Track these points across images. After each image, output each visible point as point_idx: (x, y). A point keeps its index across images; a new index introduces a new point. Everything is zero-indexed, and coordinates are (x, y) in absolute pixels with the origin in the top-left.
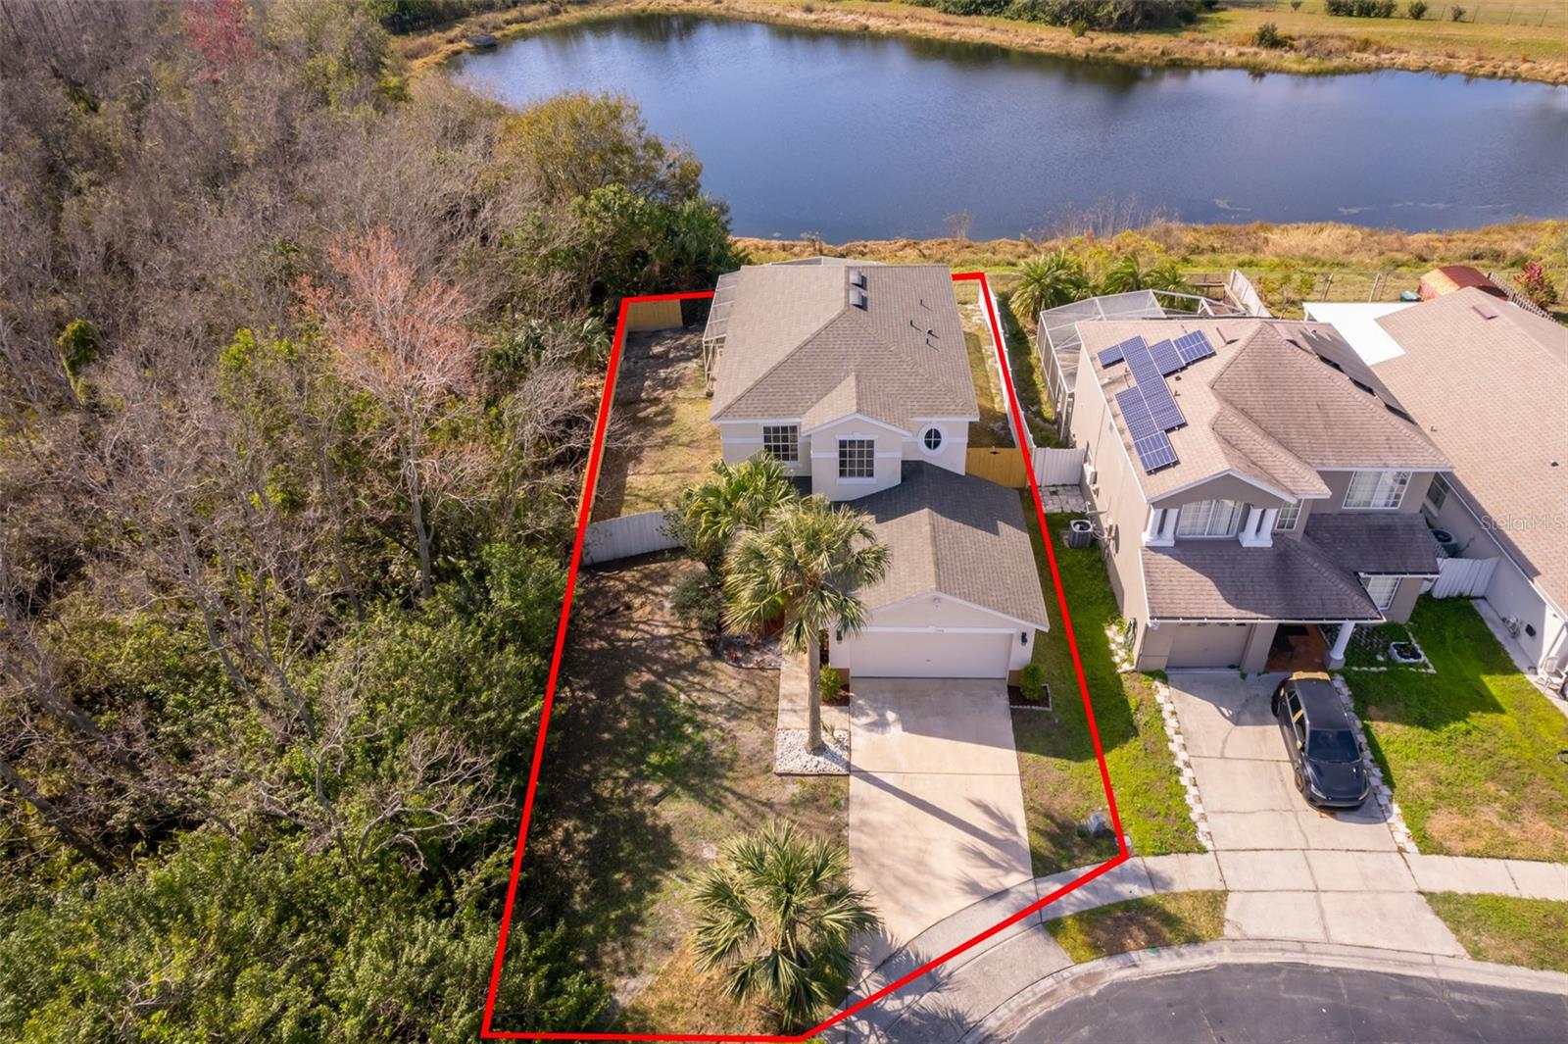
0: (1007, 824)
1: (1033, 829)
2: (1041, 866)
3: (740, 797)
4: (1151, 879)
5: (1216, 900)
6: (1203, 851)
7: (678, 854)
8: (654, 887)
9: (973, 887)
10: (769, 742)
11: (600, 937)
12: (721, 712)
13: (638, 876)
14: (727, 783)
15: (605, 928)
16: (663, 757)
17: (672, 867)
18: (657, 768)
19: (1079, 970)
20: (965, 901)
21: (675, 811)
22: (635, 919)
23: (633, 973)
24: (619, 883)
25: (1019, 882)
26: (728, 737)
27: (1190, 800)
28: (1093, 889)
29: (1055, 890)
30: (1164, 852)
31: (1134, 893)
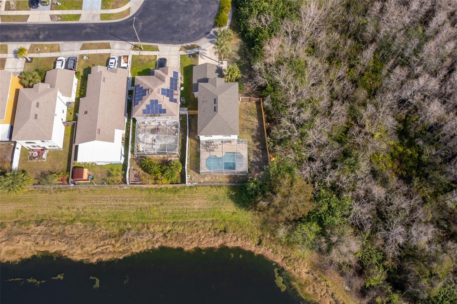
0: (201, 57)
1: (198, 57)
2: (198, 53)
3: (231, 59)
4: (186, 52)
5: (180, 50)
6: (180, 55)
7: (237, 53)
8: (239, 50)
9: (206, 50)
13: (241, 51)
14: (233, 61)
15: (243, 46)
18: (242, 63)
19: (196, 43)
20: (206, 49)
21: (238, 58)
22: (240, 47)
23: (240, 42)
24: (243, 51)
25: (201, 51)
28: (193, 51)
29: (197, 51)
30: (184, 55)
31: (189, 51)
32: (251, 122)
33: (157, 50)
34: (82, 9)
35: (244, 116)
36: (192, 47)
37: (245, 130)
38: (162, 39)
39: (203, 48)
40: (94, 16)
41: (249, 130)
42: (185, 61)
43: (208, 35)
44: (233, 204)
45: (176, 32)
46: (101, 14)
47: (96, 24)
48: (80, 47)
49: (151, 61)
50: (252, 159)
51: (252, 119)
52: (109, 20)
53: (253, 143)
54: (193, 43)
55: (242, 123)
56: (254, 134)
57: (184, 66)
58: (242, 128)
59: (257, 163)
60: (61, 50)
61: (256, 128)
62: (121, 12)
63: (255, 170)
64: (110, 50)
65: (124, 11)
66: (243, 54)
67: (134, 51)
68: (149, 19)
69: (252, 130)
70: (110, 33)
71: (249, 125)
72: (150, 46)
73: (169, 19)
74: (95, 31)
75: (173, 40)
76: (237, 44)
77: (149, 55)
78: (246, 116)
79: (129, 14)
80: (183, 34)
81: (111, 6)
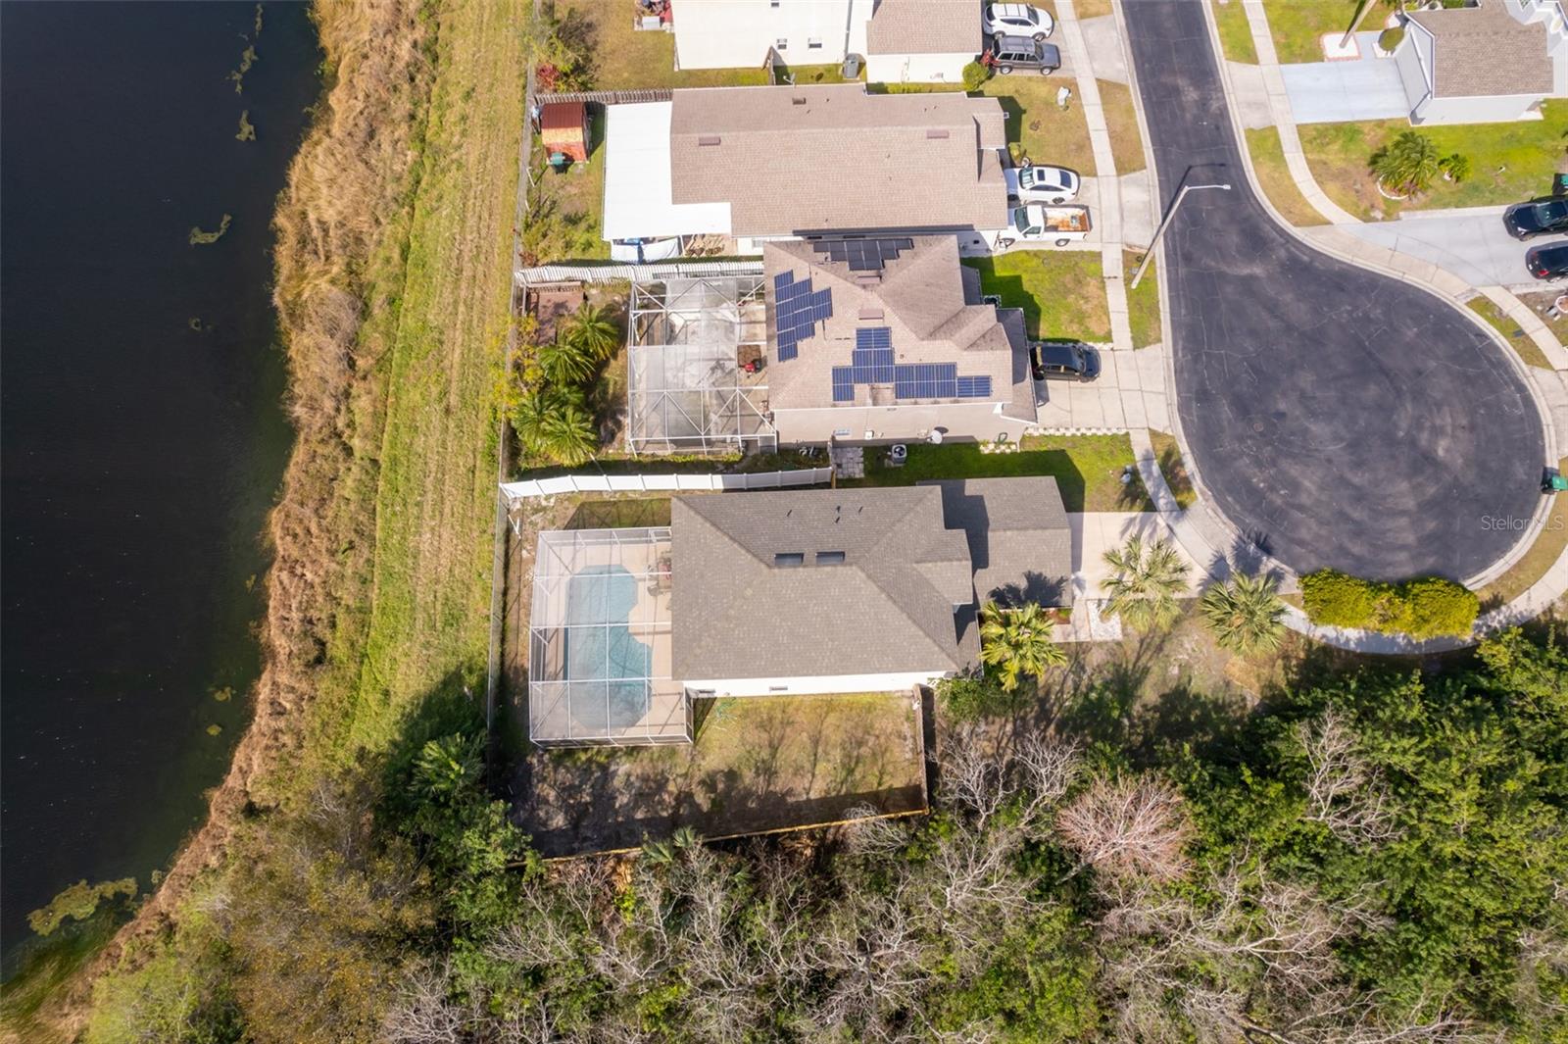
0: (1132, 521)
1: (1130, 509)
2: (1150, 507)
3: (1138, 658)
4: (1147, 459)
5: (1154, 434)
6: (1127, 434)
7: (1178, 687)
8: (1197, 697)
10: (1100, 644)
11: (1226, 721)
12: (1080, 678)
13: (1192, 707)
14: (1130, 667)
15: (1222, 719)
16: (1115, 708)
17: (1185, 690)
18: (1122, 709)
19: (1200, 498)
21: (1149, 694)
22: (1215, 703)
23: (1244, 699)
24: (1197, 717)
25: (1161, 520)
26: (1099, 669)
27: (1100, 433)
28: (1158, 487)
29: (1161, 503)
30: (1131, 451)
31: (1155, 468)
32: (808, 766)
33: (1140, 341)
34: (1280, 63)
35: (834, 730)
36: (1175, 481)
37: (765, 736)
38: (1196, 359)
39: (1177, 529)
40: (1260, 106)
41: (765, 754)
42: (1097, 452)
43: (1252, 547)
44: (422, 688)
45: (1242, 408)
46: (1274, 128)
47: (1223, 113)
48: (1110, 75)
49: (1081, 323)
50: (623, 768)
51: (822, 767)
52: (1253, 159)
53: (699, 775)
54: (1198, 484)
55: (800, 718)
56: (748, 777)
57: (1071, 453)
58: (771, 719)
59: (604, 797)
60: (1086, 21)
61: (778, 786)
62: (1300, 194)
63: (572, 786)
64: (1114, 173)
65: (1306, 204)
66: (1175, 718)
67: (1120, 256)
68: (1288, 297)
69: (768, 771)
70: (1190, 168)
71: (794, 752)
72: (1154, 311)
73: (1306, 379)
74: (1188, 116)
75: (1198, 400)
76: (1228, 684)
77: (1107, 313)
78: (836, 738)
79: (1296, 225)
80: (1241, 439)
81: (1323, 157)
